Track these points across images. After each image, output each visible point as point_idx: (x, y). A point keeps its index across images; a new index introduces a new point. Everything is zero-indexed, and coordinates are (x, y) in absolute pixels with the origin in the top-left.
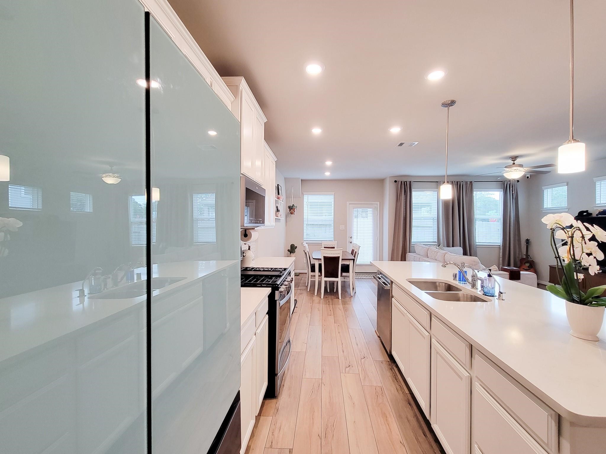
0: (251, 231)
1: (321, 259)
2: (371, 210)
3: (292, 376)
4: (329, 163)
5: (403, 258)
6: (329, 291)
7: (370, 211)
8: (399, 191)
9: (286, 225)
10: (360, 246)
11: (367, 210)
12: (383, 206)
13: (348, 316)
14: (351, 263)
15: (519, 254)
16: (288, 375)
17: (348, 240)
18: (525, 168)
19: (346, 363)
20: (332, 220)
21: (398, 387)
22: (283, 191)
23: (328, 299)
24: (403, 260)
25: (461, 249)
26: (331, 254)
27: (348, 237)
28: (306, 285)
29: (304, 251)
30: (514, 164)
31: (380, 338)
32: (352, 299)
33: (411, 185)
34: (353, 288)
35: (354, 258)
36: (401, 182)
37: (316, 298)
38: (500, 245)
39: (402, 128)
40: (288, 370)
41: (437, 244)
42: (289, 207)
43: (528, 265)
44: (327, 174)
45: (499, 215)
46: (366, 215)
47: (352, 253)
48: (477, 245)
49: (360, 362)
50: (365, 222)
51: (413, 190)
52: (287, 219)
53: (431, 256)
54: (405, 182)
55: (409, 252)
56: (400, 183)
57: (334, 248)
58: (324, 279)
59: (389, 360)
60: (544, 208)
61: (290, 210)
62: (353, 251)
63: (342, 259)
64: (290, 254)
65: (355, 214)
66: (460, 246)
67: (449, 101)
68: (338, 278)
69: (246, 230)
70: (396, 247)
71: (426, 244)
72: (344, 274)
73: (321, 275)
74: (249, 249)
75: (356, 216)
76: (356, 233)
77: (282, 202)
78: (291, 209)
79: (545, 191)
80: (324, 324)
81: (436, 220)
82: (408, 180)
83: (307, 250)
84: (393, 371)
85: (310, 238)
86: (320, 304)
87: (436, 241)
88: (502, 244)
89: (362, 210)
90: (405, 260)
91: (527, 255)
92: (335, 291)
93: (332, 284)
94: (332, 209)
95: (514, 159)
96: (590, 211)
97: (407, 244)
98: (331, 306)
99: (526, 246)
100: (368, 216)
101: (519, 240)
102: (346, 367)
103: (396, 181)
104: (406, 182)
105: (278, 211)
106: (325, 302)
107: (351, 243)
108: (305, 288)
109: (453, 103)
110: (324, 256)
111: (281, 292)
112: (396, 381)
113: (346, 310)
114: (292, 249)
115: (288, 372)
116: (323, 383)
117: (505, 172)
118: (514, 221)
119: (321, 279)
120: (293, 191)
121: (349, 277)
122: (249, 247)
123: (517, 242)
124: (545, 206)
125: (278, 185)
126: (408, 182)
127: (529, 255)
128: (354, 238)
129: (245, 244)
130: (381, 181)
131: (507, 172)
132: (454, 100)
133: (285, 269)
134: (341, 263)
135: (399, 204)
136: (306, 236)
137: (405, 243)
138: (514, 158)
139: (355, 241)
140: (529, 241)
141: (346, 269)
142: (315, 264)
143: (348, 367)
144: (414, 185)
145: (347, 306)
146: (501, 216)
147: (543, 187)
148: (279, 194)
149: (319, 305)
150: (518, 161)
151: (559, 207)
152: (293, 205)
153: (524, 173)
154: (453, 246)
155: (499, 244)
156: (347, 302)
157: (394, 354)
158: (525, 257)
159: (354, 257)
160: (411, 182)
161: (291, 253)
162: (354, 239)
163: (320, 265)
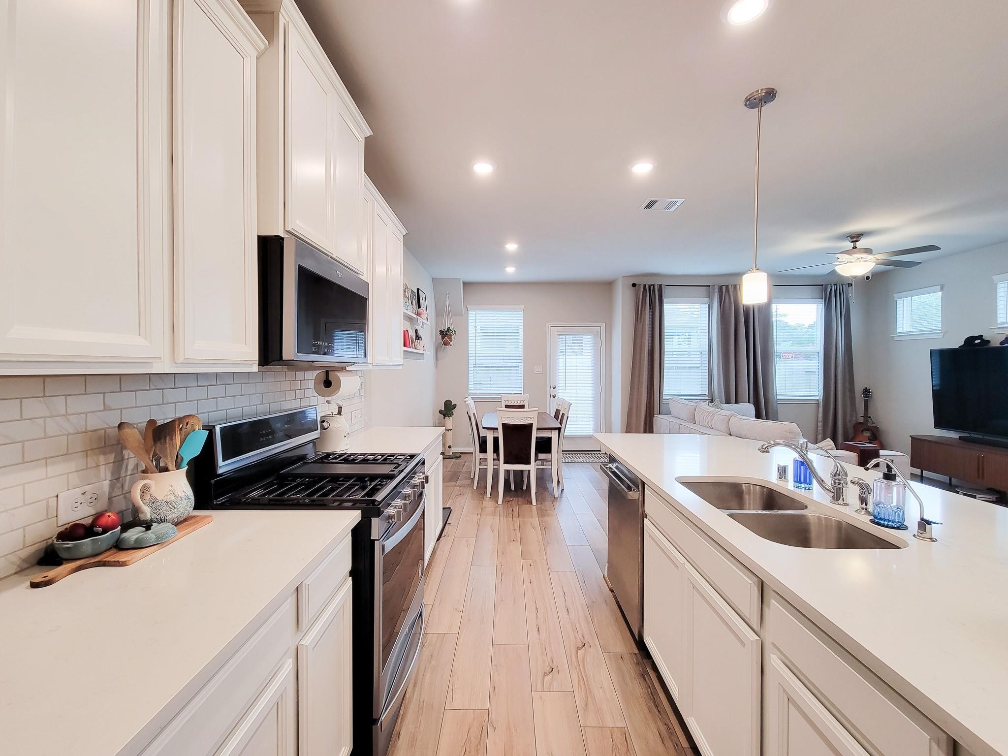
0: (340, 374)
1: (497, 429)
2: (590, 337)
3: (421, 703)
4: (512, 247)
5: (649, 428)
6: (513, 488)
7: (587, 339)
8: (641, 302)
9: (436, 365)
10: (571, 402)
11: (582, 337)
12: (611, 331)
13: (550, 542)
14: (554, 435)
15: (851, 416)
16: (414, 699)
17: (550, 391)
18: (876, 256)
19: (544, 661)
20: (521, 355)
21: (663, 729)
22: (428, 302)
23: (511, 506)
24: (648, 431)
25: (751, 408)
26: (517, 418)
27: (548, 388)
28: (472, 477)
29: (467, 412)
30: (855, 247)
31: (613, 592)
32: (557, 504)
33: (662, 290)
34: (559, 482)
35: (560, 426)
36: (645, 286)
37: (488, 504)
38: (818, 400)
39: (656, 165)
40: (415, 686)
41: (707, 398)
42: (442, 332)
43: (867, 434)
44: (510, 270)
45: (818, 345)
46: (580, 349)
47: (556, 416)
48: (778, 399)
49: (574, 658)
50: (578, 360)
51: (665, 300)
52: (439, 353)
53: (701, 420)
54: (651, 285)
55: (659, 414)
56: (642, 287)
57: (522, 407)
58: (503, 467)
59: (637, 651)
60: (898, 332)
61: (443, 338)
62: (558, 411)
63: (538, 429)
64: (444, 418)
65: (561, 347)
66: (749, 402)
67: (762, 90)
68: (530, 464)
69: (327, 372)
70: (635, 404)
71: (689, 397)
72: (542, 456)
73: (498, 459)
74: (339, 413)
75: (563, 352)
76: (562, 379)
77: (425, 321)
78: (445, 335)
79: (899, 303)
80: (501, 562)
81: (707, 356)
82: (657, 282)
83: (473, 410)
84: (647, 680)
85: (481, 389)
86: (495, 516)
87: (707, 393)
88: (822, 398)
89: (573, 337)
90: (651, 431)
91: (866, 416)
92: (525, 488)
93: (519, 474)
94: (520, 336)
95: (855, 240)
96: (986, 337)
97: (655, 398)
98: (516, 519)
99: (863, 401)
100: (584, 348)
101: (852, 390)
102: (545, 674)
103: (634, 285)
104: (654, 286)
105: (419, 339)
106: (505, 513)
107: (554, 397)
108: (469, 482)
109: (770, 95)
110: (502, 424)
111: (390, 517)
112: (656, 711)
113: (545, 528)
114: (448, 409)
115: (414, 693)
116: (492, 723)
117: (838, 263)
118: (843, 356)
119: (498, 465)
120: (448, 301)
121: (551, 461)
122: (340, 408)
123: (848, 394)
124: (899, 329)
125: (418, 289)
126: (656, 286)
127: (870, 417)
128: (560, 388)
129: (328, 402)
130: (608, 286)
131: (842, 263)
132: (774, 89)
133: (412, 456)
134: (535, 435)
135: (640, 326)
136: (472, 386)
137: (650, 397)
138: (856, 237)
139: (561, 394)
140: (869, 392)
141: (544, 446)
142: (486, 436)
143: (548, 672)
144: (666, 292)
145: (547, 518)
146: (821, 347)
147: (894, 295)
148: (419, 307)
149: (493, 517)
150: (862, 243)
151: (923, 331)
152: (449, 328)
153: (875, 264)
154: (736, 402)
155: (817, 398)
156: (546, 510)
157: (648, 641)
158: (861, 420)
159: (561, 423)
160: (663, 286)
161: (445, 416)
162: (560, 391)
163: (496, 440)
